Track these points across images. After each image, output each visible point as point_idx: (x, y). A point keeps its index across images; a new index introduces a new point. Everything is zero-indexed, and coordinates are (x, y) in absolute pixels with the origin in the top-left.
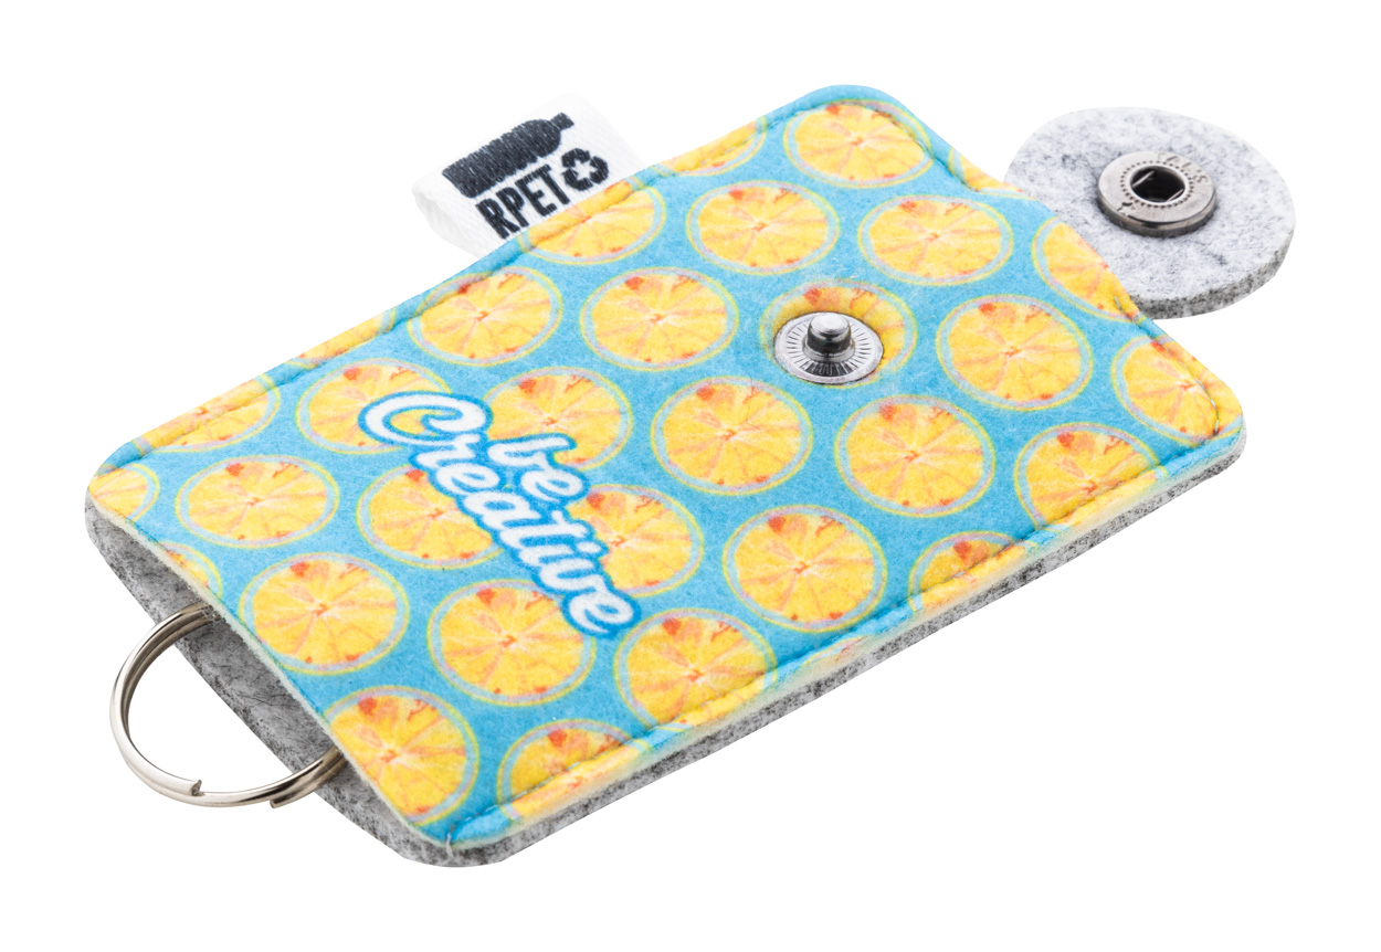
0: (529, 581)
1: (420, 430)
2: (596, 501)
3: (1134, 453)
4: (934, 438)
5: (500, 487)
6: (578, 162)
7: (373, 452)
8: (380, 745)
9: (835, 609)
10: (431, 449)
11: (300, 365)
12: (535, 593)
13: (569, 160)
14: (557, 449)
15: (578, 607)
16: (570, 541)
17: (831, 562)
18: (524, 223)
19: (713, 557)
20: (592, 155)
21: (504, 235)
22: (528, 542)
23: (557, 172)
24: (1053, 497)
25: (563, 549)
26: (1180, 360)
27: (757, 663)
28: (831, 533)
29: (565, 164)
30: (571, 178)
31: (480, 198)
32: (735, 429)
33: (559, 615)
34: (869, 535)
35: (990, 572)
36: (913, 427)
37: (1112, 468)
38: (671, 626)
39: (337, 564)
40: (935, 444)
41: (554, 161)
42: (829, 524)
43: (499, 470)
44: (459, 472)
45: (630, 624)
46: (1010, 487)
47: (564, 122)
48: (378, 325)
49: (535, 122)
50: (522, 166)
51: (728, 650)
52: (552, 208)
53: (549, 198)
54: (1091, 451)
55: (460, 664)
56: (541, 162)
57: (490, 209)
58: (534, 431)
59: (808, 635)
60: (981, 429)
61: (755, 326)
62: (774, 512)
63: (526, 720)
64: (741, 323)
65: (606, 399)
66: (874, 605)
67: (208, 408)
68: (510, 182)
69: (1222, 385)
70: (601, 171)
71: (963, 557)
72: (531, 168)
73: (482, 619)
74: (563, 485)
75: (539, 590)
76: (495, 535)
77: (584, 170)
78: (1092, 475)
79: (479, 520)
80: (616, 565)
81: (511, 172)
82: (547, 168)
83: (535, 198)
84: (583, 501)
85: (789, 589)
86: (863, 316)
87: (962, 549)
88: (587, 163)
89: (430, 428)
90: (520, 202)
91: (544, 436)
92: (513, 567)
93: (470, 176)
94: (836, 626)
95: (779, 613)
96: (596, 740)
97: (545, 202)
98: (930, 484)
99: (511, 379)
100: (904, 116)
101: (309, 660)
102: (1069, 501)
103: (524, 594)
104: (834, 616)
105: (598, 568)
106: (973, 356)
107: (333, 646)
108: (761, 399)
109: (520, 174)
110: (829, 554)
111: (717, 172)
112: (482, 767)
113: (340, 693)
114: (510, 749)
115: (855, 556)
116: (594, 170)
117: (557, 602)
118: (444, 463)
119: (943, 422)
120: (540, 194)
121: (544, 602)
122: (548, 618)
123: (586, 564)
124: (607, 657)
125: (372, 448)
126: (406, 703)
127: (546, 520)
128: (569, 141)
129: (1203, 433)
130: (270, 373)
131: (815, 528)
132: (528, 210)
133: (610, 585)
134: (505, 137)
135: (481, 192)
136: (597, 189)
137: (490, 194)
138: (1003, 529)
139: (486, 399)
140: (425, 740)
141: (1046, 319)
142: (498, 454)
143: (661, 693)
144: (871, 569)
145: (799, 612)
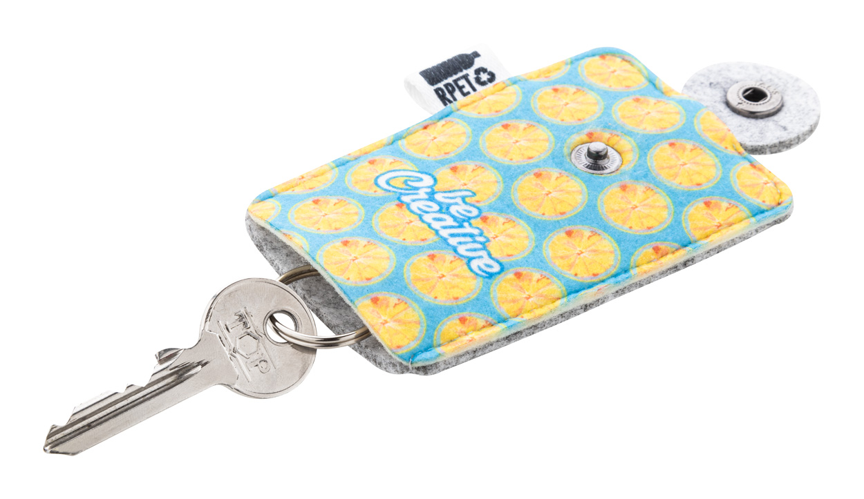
0: (452, 252)
1: (404, 186)
2: (485, 219)
3: (740, 211)
4: (645, 200)
5: (440, 211)
6: (482, 73)
7: (381, 195)
8: (380, 317)
9: (595, 272)
10: (408, 194)
11: (348, 158)
12: (455, 257)
13: (478, 72)
14: (467, 196)
15: (474, 264)
16: (472, 236)
17: (594, 251)
18: (455, 99)
19: (538, 247)
20: (488, 70)
21: (445, 104)
22: (452, 235)
23: (472, 77)
24: (701, 229)
25: (469, 239)
26: (763, 172)
27: (557, 293)
28: (594, 239)
29: (476, 74)
30: (478, 80)
31: (436, 86)
32: (551, 191)
33: (466, 267)
34: (613, 240)
35: (669, 261)
36: (635, 194)
37: (729, 217)
38: (518, 275)
39: (363, 242)
40: (646, 202)
41: (471, 72)
42: (594, 235)
43: (439, 204)
44: (421, 204)
45: (499, 273)
46: (680, 223)
47: (476, 55)
48: (385, 142)
49: (463, 55)
50: (456, 73)
51: (544, 287)
52: (468, 93)
53: (467, 89)
54: (720, 209)
55: (419, 285)
56: (465, 72)
57: (440, 92)
58: (456, 188)
59: (582, 283)
60: (667, 197)
61: (561, 148)
62: (568, 228)
63: (449, 311)
64: (556, 145)
65: (491, 175)
66: (614, 271)
67: (304, 176)
68: (450, 80)
69: (783, 184)
70: (492, 77)
71: (657, 253)
72: (460, 74)
73: (430, 266)
74: (469, 212)
75: (456, 255)
76: (437, 232)
77: (484, 77)
78: (719, 220)
79: (429, 226)
80: (494, 248)
81: (451, 76)
82: (467, 75)
83: (461, 88)
84: (479, 219)
85: (574, 262)
86: (613, 145)
87: (656, 249)
88: (486, 74)
89: (408, 185)
90: (454, 90)
91: (460, 190)
92: (445, 246)
93: (433, 76)
94: (595, 280)
95: (569, 272)
96: (481, 323)
97: (465, 90)
98: (642, 220)
99: (446, 166)
100: (636, 62)
101: (348, 279)
102: (708, 231)
103: (449, 256)
104: (595, 275)
105: (485, 248)
106: (665, 165)
107: (360, 274)
108: (564, 178)
109: (455, 77)
110: (594, 248)
111: (546, 80)
112: (427, 330)
113: (362, 294)
114: (441, 323)
115: (606, 249)
116: (489, 77)
117: (465, 261)
118: (414, 201)
119: (650, 193)
120: (463, 87)
121: (459, 261)
122: (461, 268)
123: (479, 246)
124: (487, 286)
125: (380, 193)
126: (393, 299)
127: (461, 226)
128: (478, 63)
129: (773, 204)
130: (333, 162)
131: (588, 236)
132: (457, 94)
133: (490, 255)
134: (448, 60)
135: (436, 84)
136: (490, 85)
137: (441, 85)
138: (676, 242)
139: (434, 173)
140: (401, 316)
141: (700, 151)
142: (438, 197)
143: (512, 304)
144: (613, 255)
145: (578, 273)
